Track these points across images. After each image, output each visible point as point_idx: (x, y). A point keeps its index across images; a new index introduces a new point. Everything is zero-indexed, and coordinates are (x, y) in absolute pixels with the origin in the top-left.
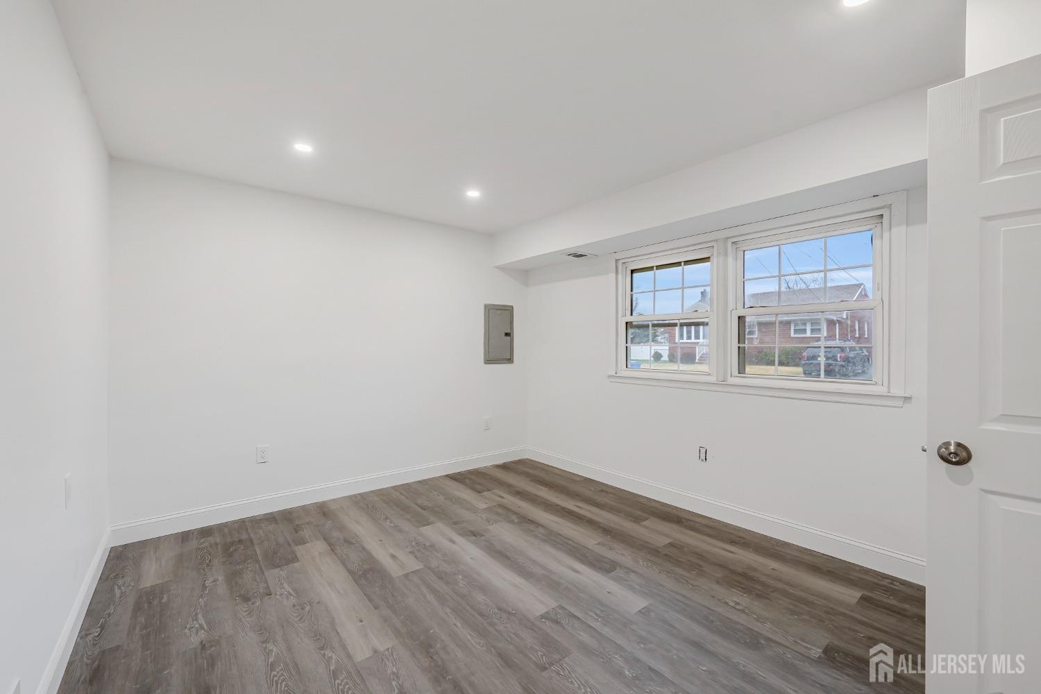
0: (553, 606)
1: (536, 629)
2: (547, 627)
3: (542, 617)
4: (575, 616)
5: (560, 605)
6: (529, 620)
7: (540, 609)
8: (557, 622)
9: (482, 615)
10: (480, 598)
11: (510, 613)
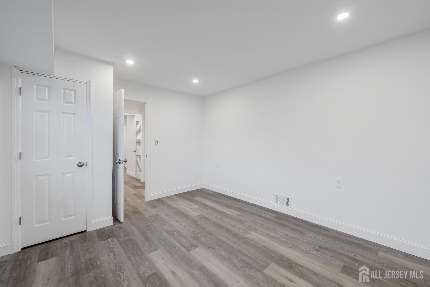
0: (192, 251)
1: (200, 242)
2: (196, 243)
3: (197, 247)
4: (185, 247)
5: (189, 252)
6: (202, 245)
7: (197, 250)
8: (192, 245)
9: (221, 246)
10: (224, 253)
11: (210, 247)
